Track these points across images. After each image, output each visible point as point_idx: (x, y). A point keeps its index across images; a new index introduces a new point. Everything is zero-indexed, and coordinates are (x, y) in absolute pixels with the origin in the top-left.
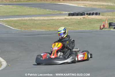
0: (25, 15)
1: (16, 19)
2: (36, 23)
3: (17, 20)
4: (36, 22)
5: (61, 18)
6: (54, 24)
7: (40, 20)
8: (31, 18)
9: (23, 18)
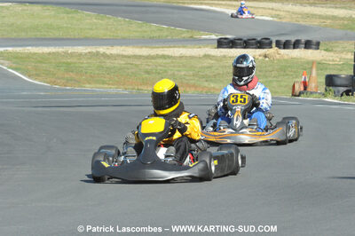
0: (77, 37)
1: (46, 50)
2: (108, 65)
3: (50, 54)
4: (108, 63)
5: (193, 54)
6: (166, 71)
7: (123, 56)
8: (94, 51)
9: (70, 50)
